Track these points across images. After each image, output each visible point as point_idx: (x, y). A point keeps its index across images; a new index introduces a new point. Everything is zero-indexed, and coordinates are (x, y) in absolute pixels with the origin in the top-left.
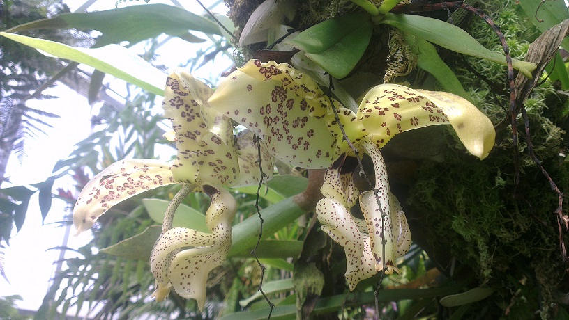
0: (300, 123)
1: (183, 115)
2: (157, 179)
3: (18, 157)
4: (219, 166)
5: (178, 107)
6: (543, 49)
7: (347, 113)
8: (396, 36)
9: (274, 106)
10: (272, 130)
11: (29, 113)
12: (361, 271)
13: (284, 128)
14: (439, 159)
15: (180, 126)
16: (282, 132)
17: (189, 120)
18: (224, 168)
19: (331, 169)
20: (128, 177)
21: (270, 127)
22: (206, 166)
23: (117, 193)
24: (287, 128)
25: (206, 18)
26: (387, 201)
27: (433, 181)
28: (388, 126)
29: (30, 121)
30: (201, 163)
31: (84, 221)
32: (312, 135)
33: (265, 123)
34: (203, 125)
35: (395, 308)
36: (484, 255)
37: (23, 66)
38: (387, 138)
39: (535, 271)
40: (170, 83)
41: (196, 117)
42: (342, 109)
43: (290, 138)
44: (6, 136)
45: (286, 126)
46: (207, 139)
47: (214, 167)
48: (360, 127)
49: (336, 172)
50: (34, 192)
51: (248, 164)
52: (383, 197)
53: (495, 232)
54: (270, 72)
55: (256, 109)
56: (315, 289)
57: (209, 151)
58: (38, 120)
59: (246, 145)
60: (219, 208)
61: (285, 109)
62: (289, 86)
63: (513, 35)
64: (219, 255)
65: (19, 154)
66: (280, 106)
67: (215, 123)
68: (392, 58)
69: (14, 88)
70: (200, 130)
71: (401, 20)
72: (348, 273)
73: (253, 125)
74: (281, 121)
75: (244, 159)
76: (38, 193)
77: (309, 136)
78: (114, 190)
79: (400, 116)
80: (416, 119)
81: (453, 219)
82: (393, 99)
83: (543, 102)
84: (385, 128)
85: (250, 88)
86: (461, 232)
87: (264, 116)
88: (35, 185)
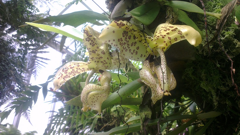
0: (134, 44)
1: (91, 44)
2: (83, 70)
3: (34, 76)
4: (105, 62)
5: (89, 41)
6: (228, 9)
7: (150, 38)
8: (169, 9)
9: (123, 39)
10: (123, 47)
11: (38, 59)
12: (157, 97)
13: (128, 47)
14: (193, 59)
15: (90, 48)
16: (127, 48)
17: (93, 46)
18: (106, 63)
19: (145, 60)
20: (72, 69)
21: (122, 47)
22: (100, 62)
23: (69, 75)
24: (129, 46)
25: (103, 14)
26: (165, 69)
27: (192, 68)
28: (166, 42)
29: (39, 62)
30: (98, 62)
31: (57, 85)
32: (139, 49)
33: (120, 44)
34: (98, 48)
35: (187, 130)
36: (214, 97)
37: (35, 40)
38: (166, 47)
39: (238, 104)
40: (85, 32)
41: (95, 45)
42: (148, 36)
43: (130, 50)
44: (29, 68)
45: (128, 46)
46: (100, 53)
47: (103, 63)
48: (155, 43)
49: (147, 61)
50: (41, 88)
51: (116, 62)
52: (164, 68)
53: (219, 87)
54: (121, 25)
55: (116, 39)
56: (148, 116)
57: (101, 57)
58: (42, 62)
59: (115, 55)
60: (105, 77)
61: (128, 40)
62: (128, 30)
63: (219, 7)
64: (106, 95)
65: (34, 75)
66: (126, 38)
67: (102, 45)
68: (168, 18)
69: (32, 49)
70: (97, 49)
71: (171, 3)
72: (152, 97)
73: (116, 45)
74: (126, 44)
75: (114, 60)
76: (42, 88)
77: (137, 49)
78: (68, 74)
79: (170, 38)
80: (176, 38)
81: (201, 83)
82: (166, 31)
83: (233, 32)
84: (165, 43)
85: (114, 32)
86: (204, 88)
87: (119, 42)
88: (41, 85)
